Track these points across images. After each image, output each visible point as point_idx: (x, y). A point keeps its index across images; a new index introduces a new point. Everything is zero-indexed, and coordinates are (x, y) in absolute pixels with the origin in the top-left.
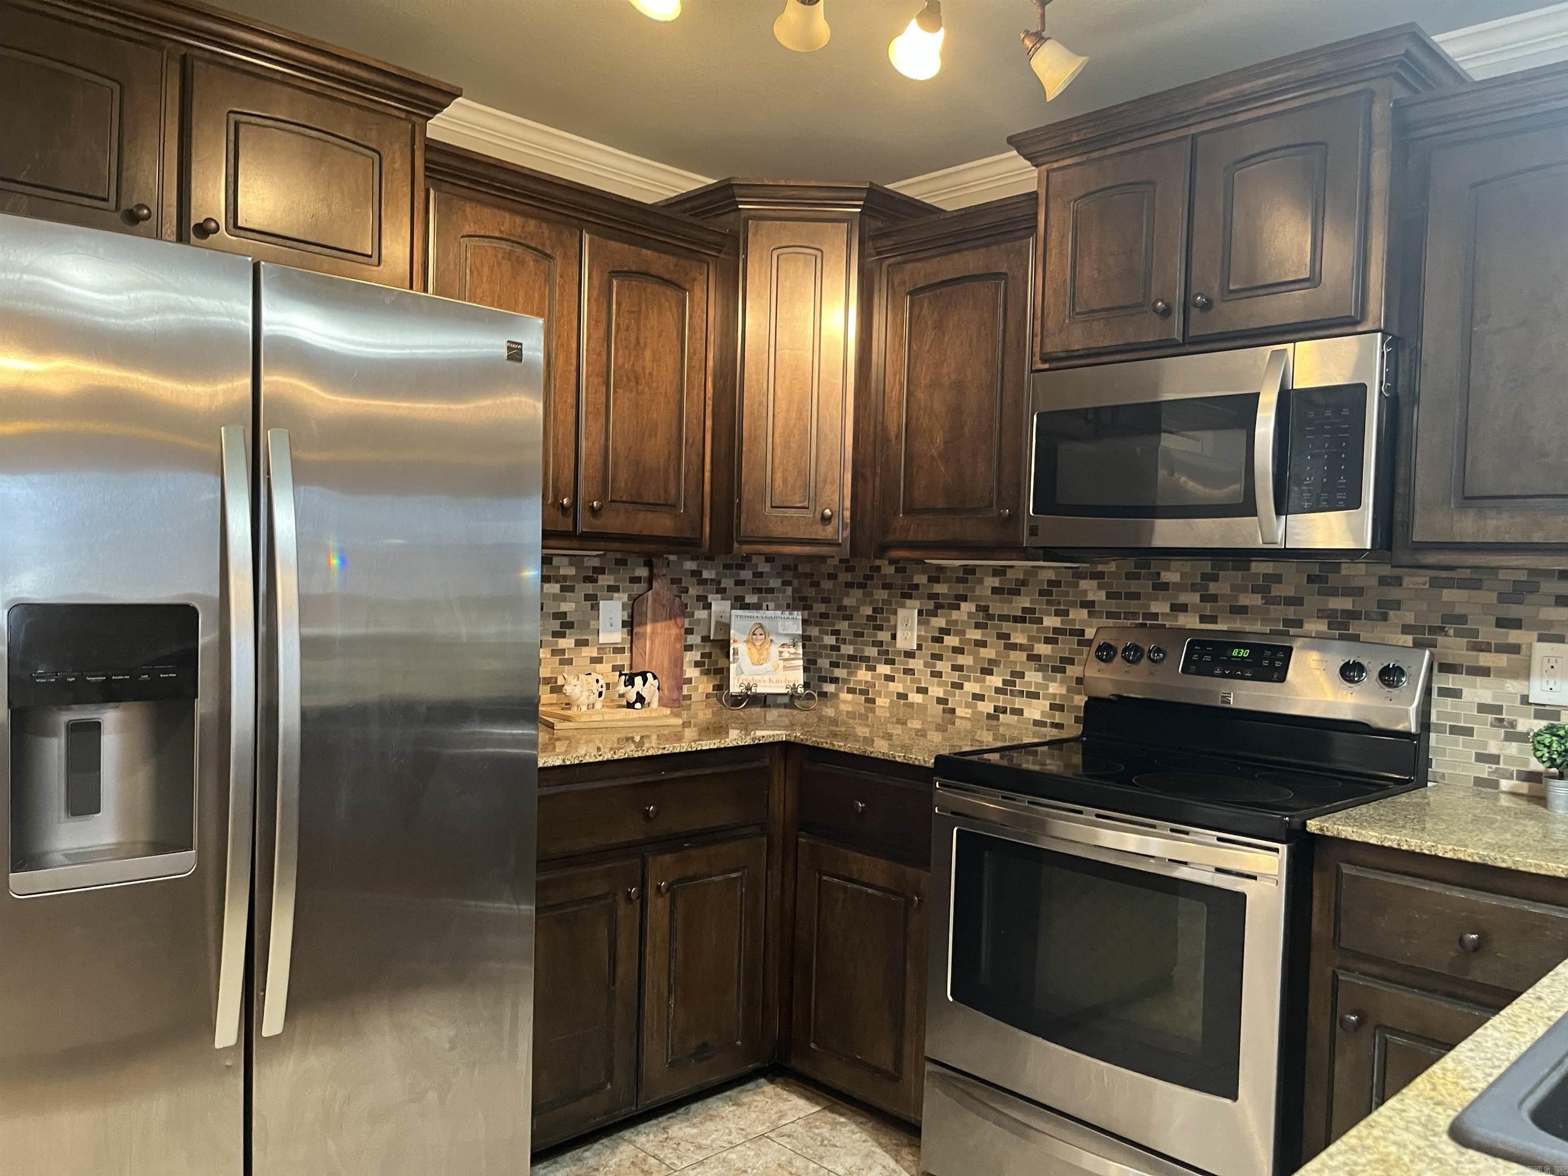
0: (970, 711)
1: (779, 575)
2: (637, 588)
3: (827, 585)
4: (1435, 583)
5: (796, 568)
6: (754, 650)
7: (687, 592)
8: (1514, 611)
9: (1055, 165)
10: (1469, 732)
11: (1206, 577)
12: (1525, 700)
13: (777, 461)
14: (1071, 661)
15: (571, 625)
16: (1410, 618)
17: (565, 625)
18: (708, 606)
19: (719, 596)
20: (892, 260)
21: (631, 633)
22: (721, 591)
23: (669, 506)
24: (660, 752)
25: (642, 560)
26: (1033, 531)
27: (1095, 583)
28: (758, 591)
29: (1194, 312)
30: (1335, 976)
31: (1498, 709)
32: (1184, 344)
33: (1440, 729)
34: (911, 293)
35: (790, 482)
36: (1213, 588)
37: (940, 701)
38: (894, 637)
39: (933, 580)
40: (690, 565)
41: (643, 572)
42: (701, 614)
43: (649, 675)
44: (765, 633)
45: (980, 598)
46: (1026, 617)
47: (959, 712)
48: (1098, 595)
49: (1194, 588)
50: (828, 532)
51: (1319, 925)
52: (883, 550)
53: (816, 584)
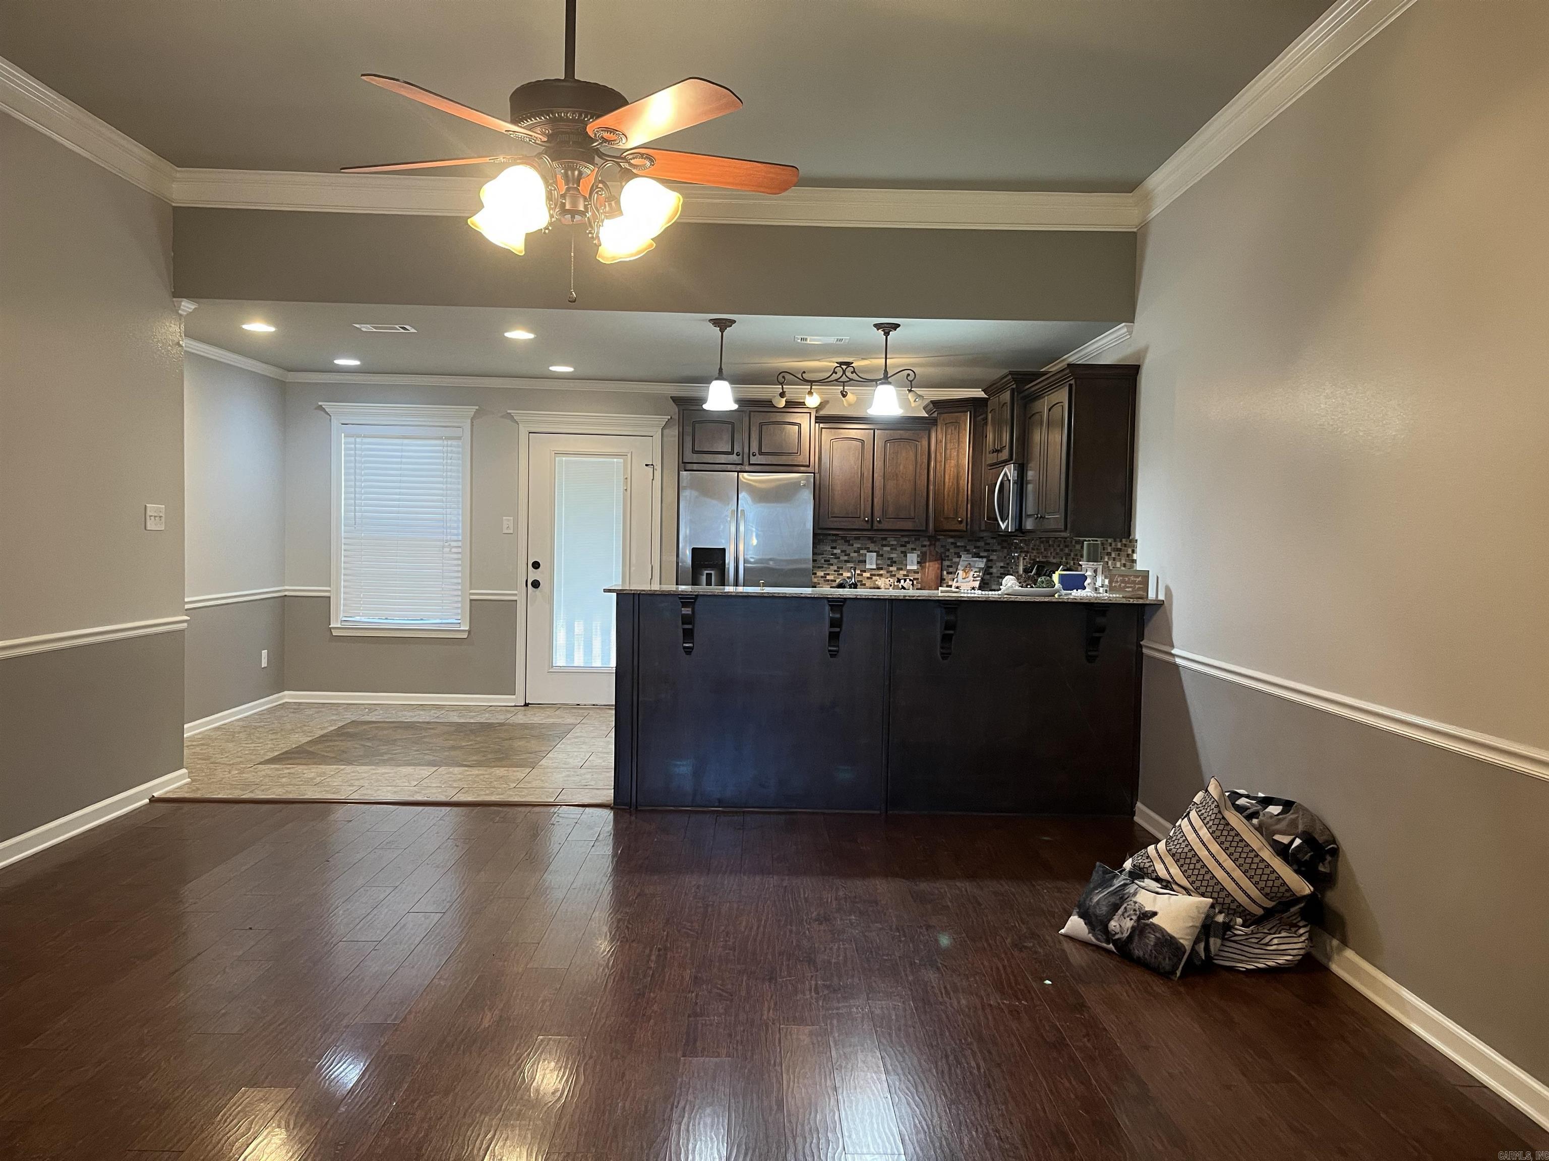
13: (946, 501)
15: (895, 562)
17: (893, 562)
23: (911, 519)
35: (950, 508)
50: (962, 527)
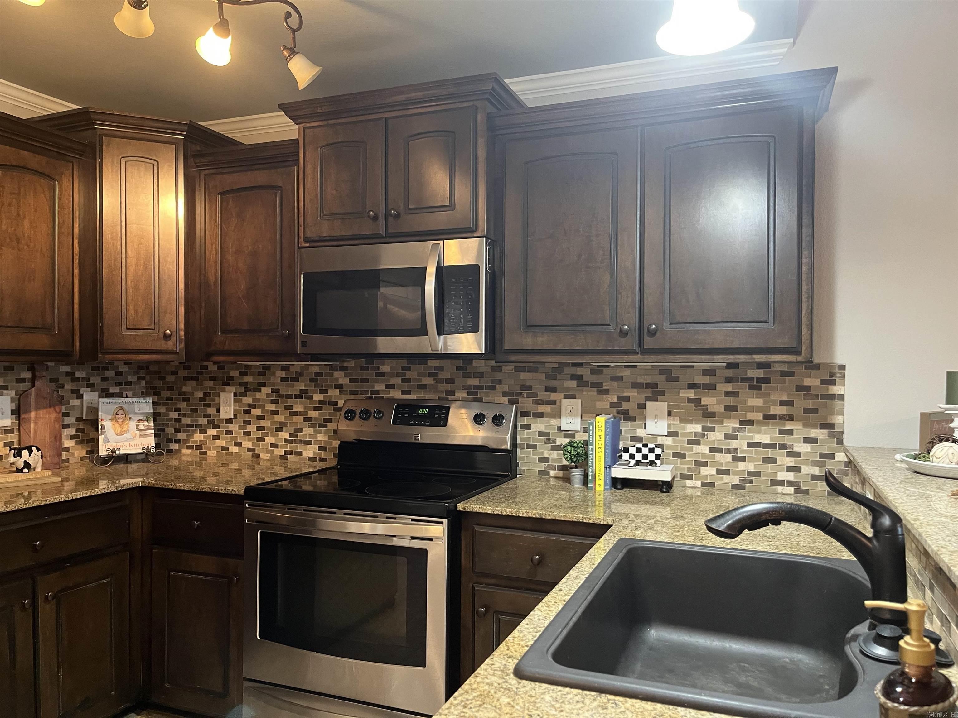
0: (269, 455)
1: (135, 373)
2: (22, 387)
3: (170, 378)
4: (518, 370)
5: (148, 368)
6: (116, 424)
7: (63, 387)
8: (553, 383)
9: (308, 125)
10: (534, 447)
11: (404, 369)
12: (559, 428)
13: (130, 298)
14: (330, 421)
16: (506, 389)
18: (80, 397)
19: (89, 389)
20: (207, 172)
21: (19, 418)
22: (91, 386)
23: (46, 329)
24: (43, 503)
25: (26, 366)
26: (304, 345)
27: (343, 373)
28: (120, 384)
29: (391, 219)
30: (473, 588)
31: (547, 434)
32: (386, 237)
33: (522, 446)
34: (221, 194)
35: (140, 311)
36: (408, 375)
37: (249, 450)
38: (218, 411)
39: (243, 374)
40: (66, 369)
41: (27, 375)
42: (76, 402)
43: (34, 449)
44: (125, 413)
45: (273, 384)
46: (302, 395)
47: (262, 456)
48: (344, 380)
49: (398, 375)
50: (169, 345)
51: (465, 561)
52: (208, 356)
53: (163, 378)
